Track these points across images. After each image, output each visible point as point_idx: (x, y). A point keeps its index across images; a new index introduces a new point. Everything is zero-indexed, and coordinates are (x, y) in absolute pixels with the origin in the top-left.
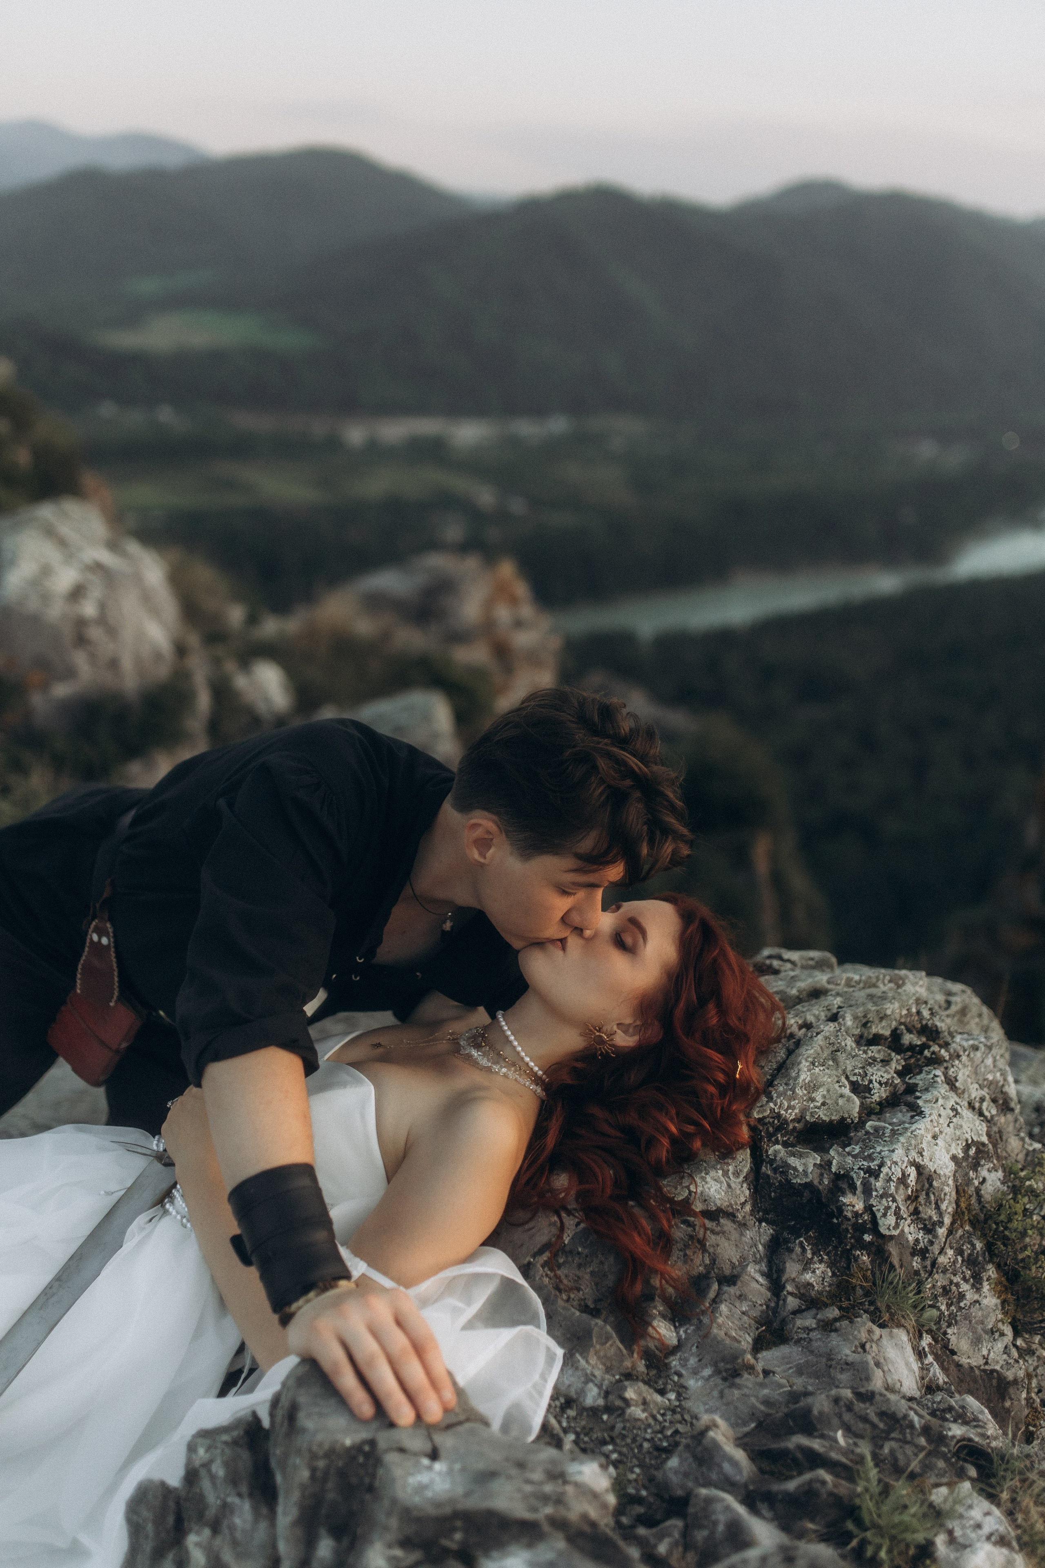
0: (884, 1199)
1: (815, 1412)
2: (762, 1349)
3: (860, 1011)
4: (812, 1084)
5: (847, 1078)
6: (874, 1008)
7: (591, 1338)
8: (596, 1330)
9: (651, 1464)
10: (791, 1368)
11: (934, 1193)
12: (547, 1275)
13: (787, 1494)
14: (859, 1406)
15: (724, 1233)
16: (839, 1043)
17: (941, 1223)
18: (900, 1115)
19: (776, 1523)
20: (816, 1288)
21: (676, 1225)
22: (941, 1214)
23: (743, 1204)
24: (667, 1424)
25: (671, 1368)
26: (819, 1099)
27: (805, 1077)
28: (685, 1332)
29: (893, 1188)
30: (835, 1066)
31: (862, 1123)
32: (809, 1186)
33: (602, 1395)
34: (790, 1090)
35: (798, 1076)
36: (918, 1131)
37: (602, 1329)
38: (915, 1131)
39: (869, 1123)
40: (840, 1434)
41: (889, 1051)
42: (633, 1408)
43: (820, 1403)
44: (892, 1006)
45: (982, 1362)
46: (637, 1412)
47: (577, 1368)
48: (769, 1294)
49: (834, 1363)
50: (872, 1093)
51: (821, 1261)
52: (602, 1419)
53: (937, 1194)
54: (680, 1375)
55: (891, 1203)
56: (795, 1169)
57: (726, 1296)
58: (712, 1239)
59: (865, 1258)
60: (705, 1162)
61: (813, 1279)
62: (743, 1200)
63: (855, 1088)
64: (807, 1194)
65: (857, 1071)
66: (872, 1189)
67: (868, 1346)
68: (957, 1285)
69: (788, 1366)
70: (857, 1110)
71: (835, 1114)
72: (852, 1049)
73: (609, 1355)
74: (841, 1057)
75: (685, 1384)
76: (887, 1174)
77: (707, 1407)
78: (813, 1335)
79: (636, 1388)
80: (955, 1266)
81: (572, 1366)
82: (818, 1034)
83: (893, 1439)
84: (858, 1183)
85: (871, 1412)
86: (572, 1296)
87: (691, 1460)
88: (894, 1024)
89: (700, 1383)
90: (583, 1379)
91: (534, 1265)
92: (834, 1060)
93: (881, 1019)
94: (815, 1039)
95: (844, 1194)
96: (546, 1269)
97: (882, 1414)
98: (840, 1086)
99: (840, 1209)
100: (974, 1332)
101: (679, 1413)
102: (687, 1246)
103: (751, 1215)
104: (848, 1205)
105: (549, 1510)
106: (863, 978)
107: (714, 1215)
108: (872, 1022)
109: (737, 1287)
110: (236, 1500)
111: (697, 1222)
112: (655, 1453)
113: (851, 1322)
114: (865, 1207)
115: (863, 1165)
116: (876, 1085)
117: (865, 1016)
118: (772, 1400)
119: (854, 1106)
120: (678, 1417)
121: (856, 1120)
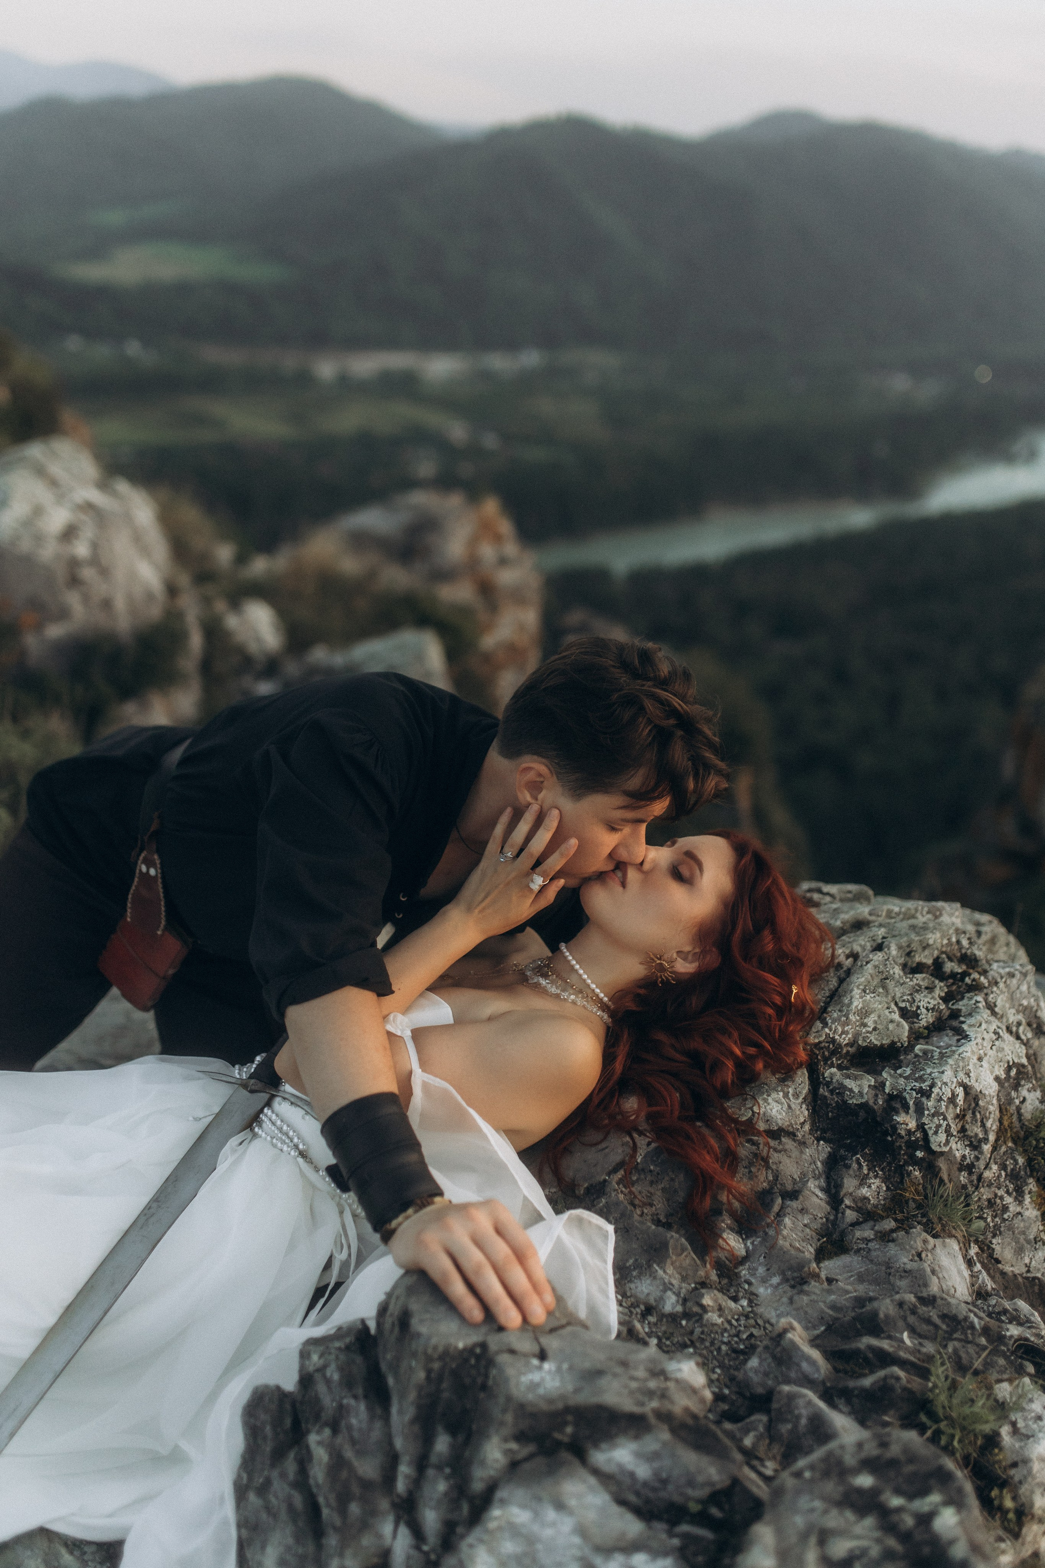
0: (936, 1118)
1: (882, 1315)
2: (824, 1259)
3: (904, 941)
4: (864, 1011)
5: (896, 1004)
6: (917, 938)
7: (667, 1250)
8: (671, 1242)
9: (730, 1365)
10: (852, 1276)
11: (980, 1112)
12: (622, 1192)
13: (863, 1390)
14: (923, 1310)
15: (785, 1150)
16: (887, 971)
17: (986, 1140)
18: (946, 1039)
19: (853, 1416)
20: (872, 1202)
21: (741, 1143)
22: (986, 1132)
23: (803, 1124)
24: (742, 1329)
25: (740, 1277)
26: (871, 1025)
27: (857, 1003)
28: (752, 1243)
29: (944, 1107)
30: (885, 993)
31: (911, 1047)
32: (864, 1106)
33: (680, 1302)
34: (844, 1016)
35: (851, 1003)
36: (965, 1054)
37: (677, 1240)
38: (962, 1053)
39: (918, 1047)
40: (905, 1335)
41: (933, 979)
42: (710, 1314)
43: (886, 1307)
44: (934, 936)
45: (1024, 1270)
46: (714, 1317)
47: (655, 1278)
48: (828, 1208)
49: (893, 1270)
50: (920, 1018)
51: (876, 1177)
52: (681, 1324)
53: (982, 1113)
54: (750, 1283)
55: (942, 1122)
56: (851, 1090)
57: (788, 1210)
58: (775, 1157)
59: (917, 1173)
60: (766, 1084)
61: (869, 1194)
62: (802, 1120)
63: (904, 1013)
64: (862, 1114)
65: (905, 998)
66: (924, 1108)
67: (923, 1255)
68: (1002, 1198)
69: (849, 1274)
70: (906, 1034)
71: (885, 1038)
72: (900, 977)
73: (684, 1265)
74: (891, 984)
75: (755, 1291)
76: (938, 1094)
77: (778, 1312)
78: (871, 1245)
79: (712, 1295)
80: (999, 1180)
81: (650, 1276)
82: (867, 963)
83: (956, 1339)
84: (911, 1103)
85: (934, 1315)
86: (645, 1211)
87: (770, 1360)
88: (936, 953)
89: (769, 1291)
90: (661, 1288)
91: (609, 1183)
92: (884, 987)
93: (924, 948)
94: (866, 968)
95: (897, 1113)
96: (621, 1186)
97: (944, 1317)
98: (890, 1012)
99: (894, 1128)
100: (1017, 1242)
101: (752, 1318)
102: (751, 1164)
103: (810, 1134)
104: (902, 1124)
105: (655, 1404)
106: (903, 910)
107: (777, 1134)
108: (915, 951)
109: (799, 1201)
110: (352, 1402)
111: (761, 1140)
112: (733, 1355)
113: (907, 1233)
114: (918, 1126)
115: (915, 1086)
116: (924, 1011)
117: (909, 946)
118: (839, 1305)
119: (904, 1031)
120: (752, 1322)
121: (906, 1044)
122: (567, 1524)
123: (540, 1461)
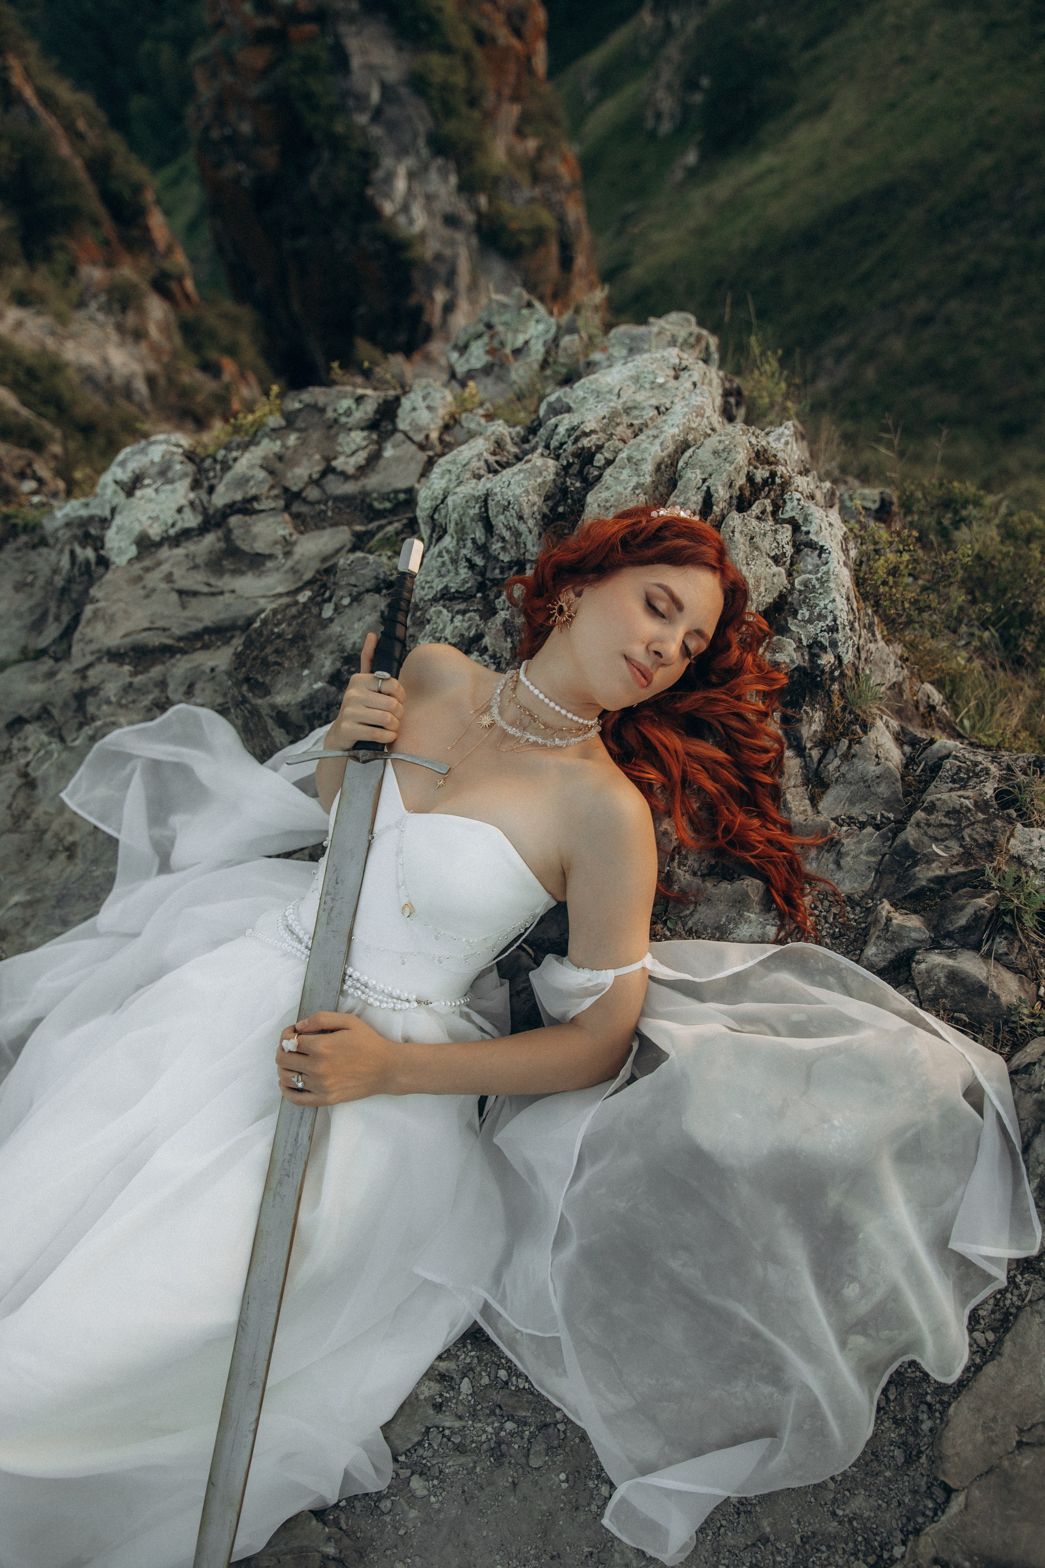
1: (911, 843)
2: (819, 805)
3: (724, 477)
4: (757, 583)
5: (770, 557)
7: (749, 897)
8: (749, 889)
10: (845, 804)
18: (810, 560)
20: (821, 732)
26: (764, 589)
29: (848, 631)
30: (759, 553)
31: (793, 584)
32: (798, 668)
39: (796, 581)
40: (934, 846)
43: (911, 834)
47: (750, 922)
49: (869, 782)
50: (786, 556)
51: (817, 712)
56: (785, 663)
59: (836, 686)
61: (817, 727)
63: (777, 560)
64: (798, 675)
65: (773, 546)
66: (836, 642)
67: (879, 754)
69: (842, 803)
70: (785, 577)
71: (774, 593)
74: (757, 540)
76: (841, 623)
82: (733, 532)
83: (965, 827)
84: (826, 643)
88: (746, 470)
91: (674, 872)
92: (757, 548)
95: (819, 656)
98: (769, 568)
99: (823, 672)
104: (825, 664)
114: (835, 657)
115: (822, 626)
116: (786, 546)
119: (783, 576)
120: (826, 903)
121: (789, 587)
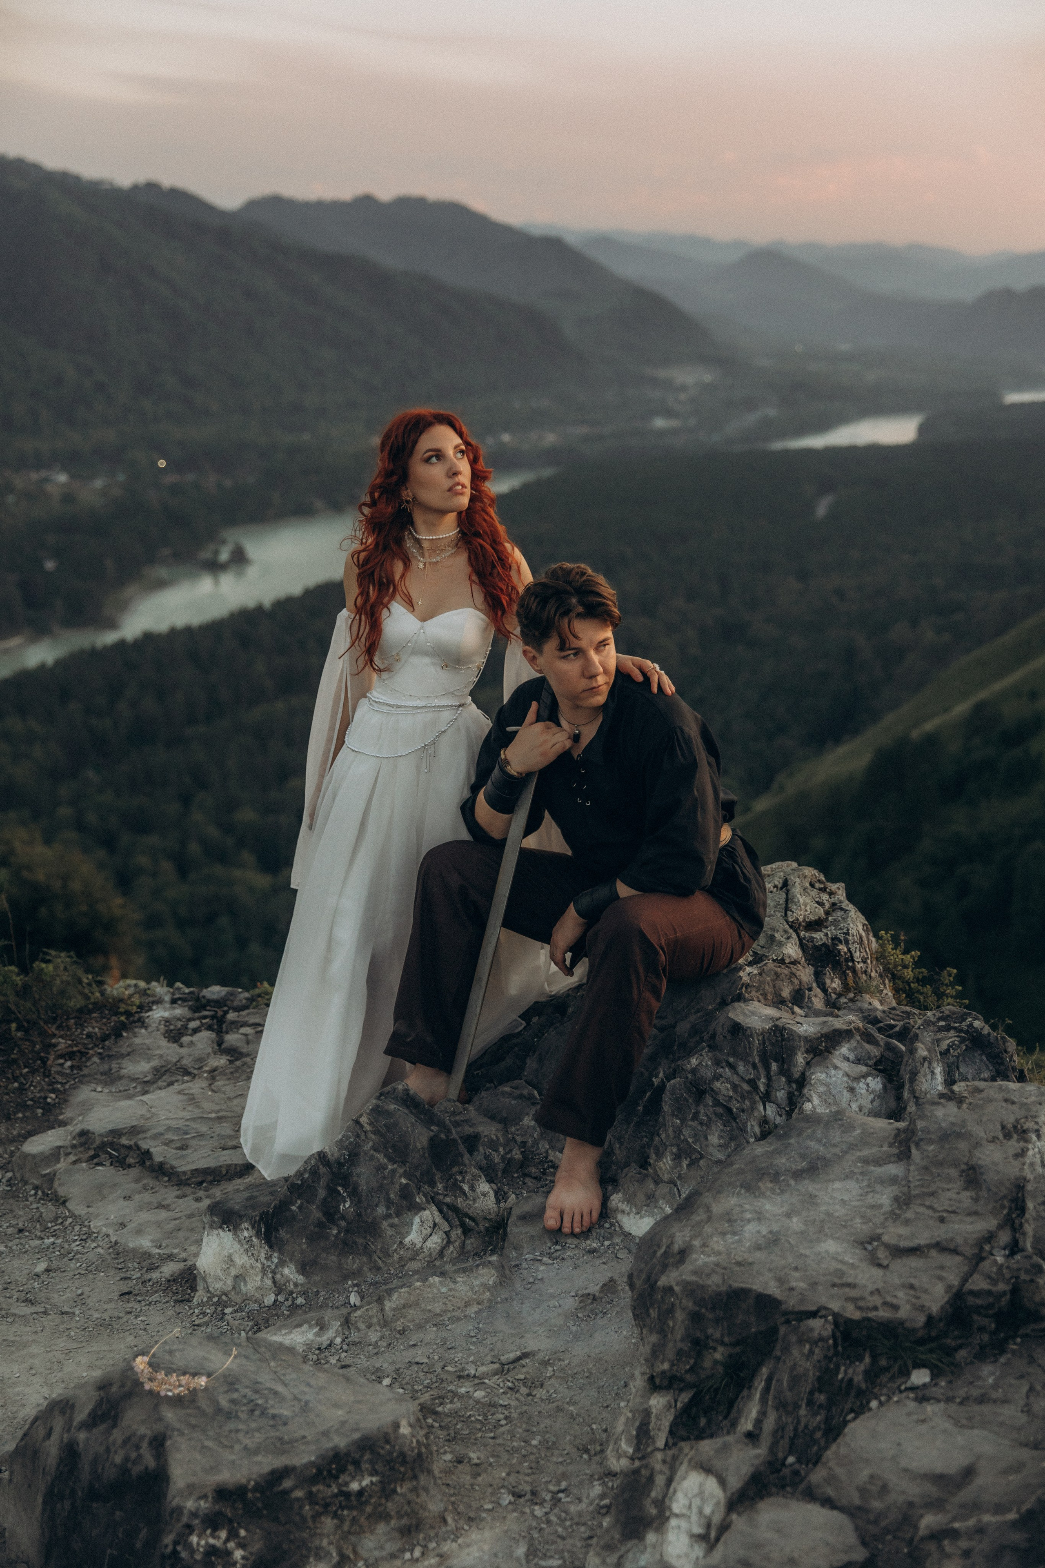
0: (855, 944)
4: (805, 904)
5: (815, 900)
6: (801, 873)
11: (863, 944)
13: (896, 1032)
15: (799, 970)
18: (839, 914)
20: (839, 988)
23: (802, 957)
26: (809, 910)
27: (802, 900)
30: (809, 895)
31: (827, 918)
32: (824, 945)
34: (798, 907)
35: (799, 900)
36: (852, 916)
48: (824, 993)
51: (837, 977)
55: (857, 945)
56: (816, 940)
57: (812, 995)
58: (798, 973)
61: (836, 986)
63: (819, 904)
64: (823, 949)
66: (848, 941)
70: (823, 913)
71: (817, 915)
74: (808, 891)
76: (852, 933)
84: (843, 939)
85: (898, 1012)
95: (838, 945)
97: (902, 1012)
98: (814, 904)
99: (839, 951)
103: (806, 961)
104: (842, 949)
107: (794, 963)
109: (813, 991)
114: (848, 949)
115: (841, 932)
116: (826, 901)
119: (821, 912)
121: (825, 917)
122: (840, 1073)
123: (817, 1058)
